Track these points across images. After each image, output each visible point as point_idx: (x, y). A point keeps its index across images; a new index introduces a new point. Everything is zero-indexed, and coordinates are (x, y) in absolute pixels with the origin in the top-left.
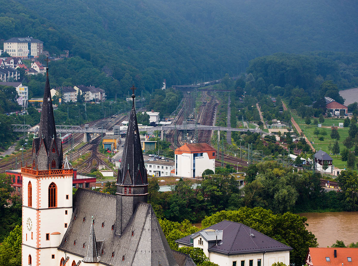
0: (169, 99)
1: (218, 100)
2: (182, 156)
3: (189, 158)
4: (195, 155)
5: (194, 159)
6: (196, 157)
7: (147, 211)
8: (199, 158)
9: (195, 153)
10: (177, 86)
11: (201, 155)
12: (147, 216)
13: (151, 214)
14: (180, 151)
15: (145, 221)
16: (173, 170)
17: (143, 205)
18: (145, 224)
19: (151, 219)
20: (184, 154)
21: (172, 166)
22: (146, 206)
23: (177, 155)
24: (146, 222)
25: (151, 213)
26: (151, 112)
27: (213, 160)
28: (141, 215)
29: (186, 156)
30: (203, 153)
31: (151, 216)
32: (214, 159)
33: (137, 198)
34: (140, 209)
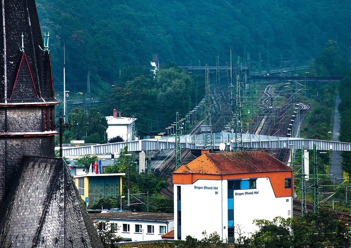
0: (166, 88)
1: (306, 104)
2: (195, 187)
3: (216, 193)
4: (234, 186)
5: (231, 196)
6: (235, 191)
7: (52, 181)
8: (246, 193)
9: (232, 178)
10: (190, 68)
11: (252, 184)
12: (49, 198)
13: (62, 191)
14: (189, 174)
15: (45, 212)
16: (168, 234)
17: (36, 166)
18: (42, 221)
19: (62, 205)
20: (200, 183)
21: (167, 223)
22: (49, 165)
23: (179, 188)
24: (49, 217)
25: (62, 186)
26: (112, 117)
27: (287, 200)
28: (31, 196)
29: (205, 188)
30: (255, 180)
31: (63, 197)
32: (290, 198)
33: (18, 145)
34: (27, 178)
